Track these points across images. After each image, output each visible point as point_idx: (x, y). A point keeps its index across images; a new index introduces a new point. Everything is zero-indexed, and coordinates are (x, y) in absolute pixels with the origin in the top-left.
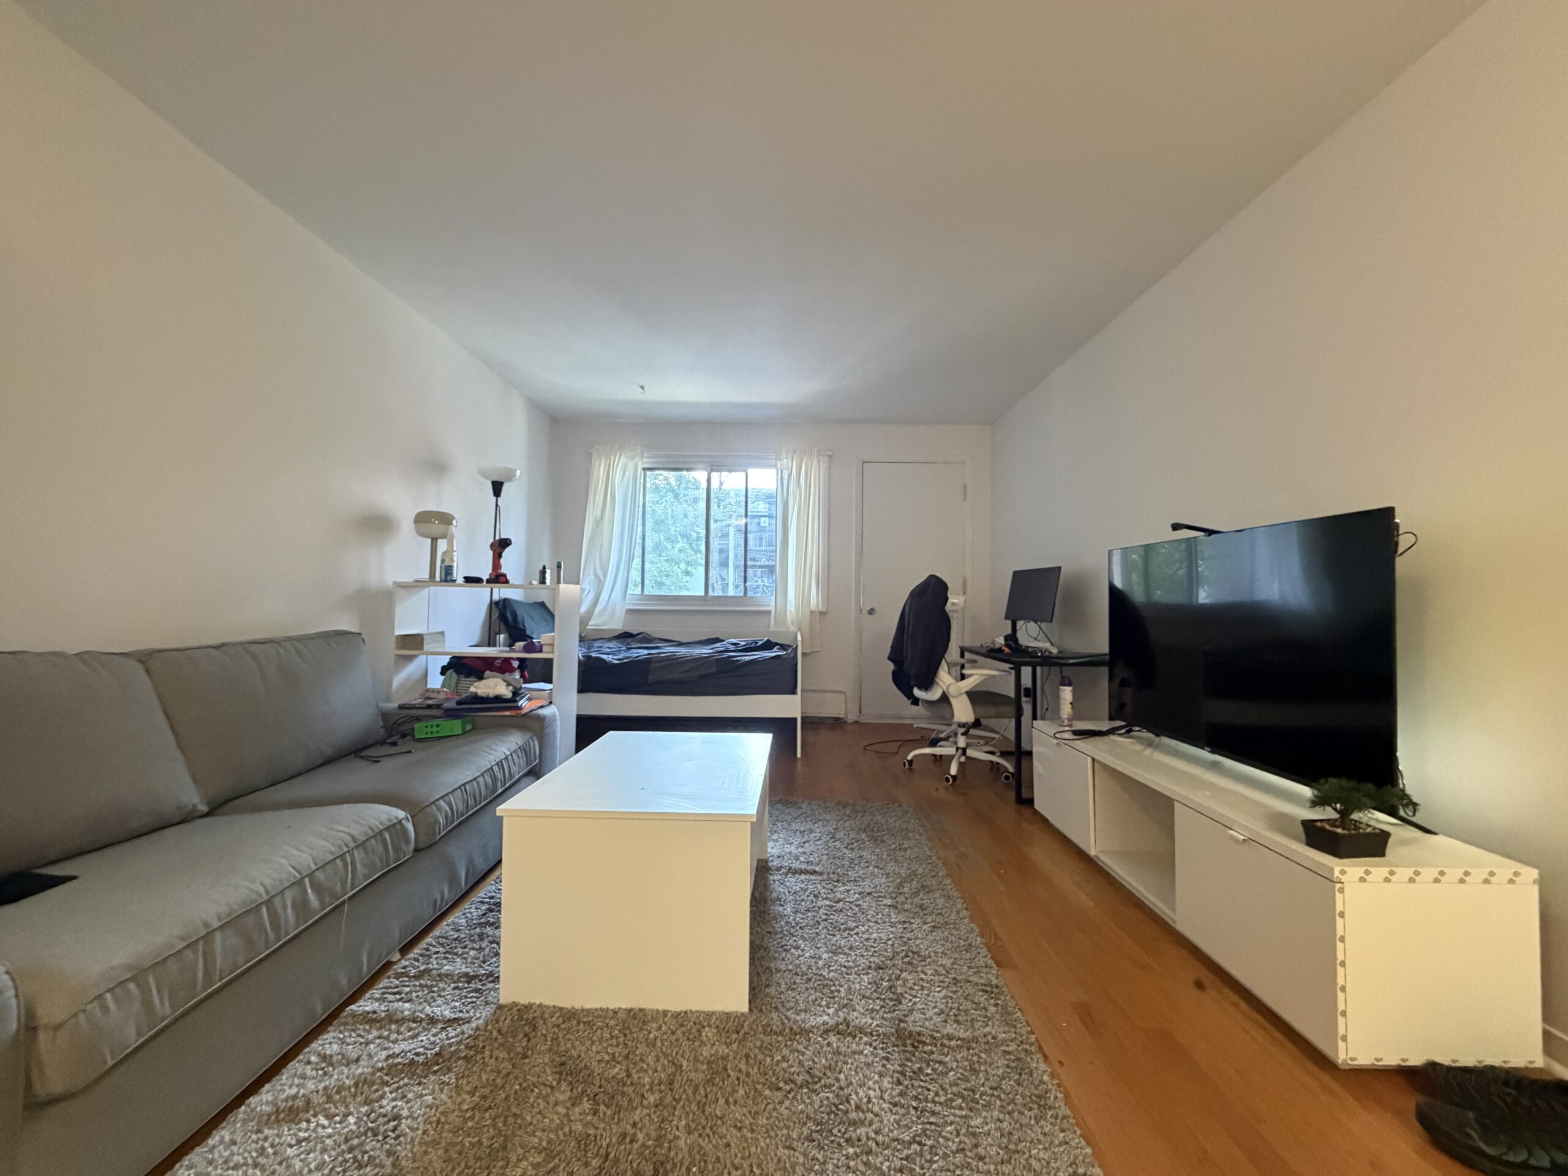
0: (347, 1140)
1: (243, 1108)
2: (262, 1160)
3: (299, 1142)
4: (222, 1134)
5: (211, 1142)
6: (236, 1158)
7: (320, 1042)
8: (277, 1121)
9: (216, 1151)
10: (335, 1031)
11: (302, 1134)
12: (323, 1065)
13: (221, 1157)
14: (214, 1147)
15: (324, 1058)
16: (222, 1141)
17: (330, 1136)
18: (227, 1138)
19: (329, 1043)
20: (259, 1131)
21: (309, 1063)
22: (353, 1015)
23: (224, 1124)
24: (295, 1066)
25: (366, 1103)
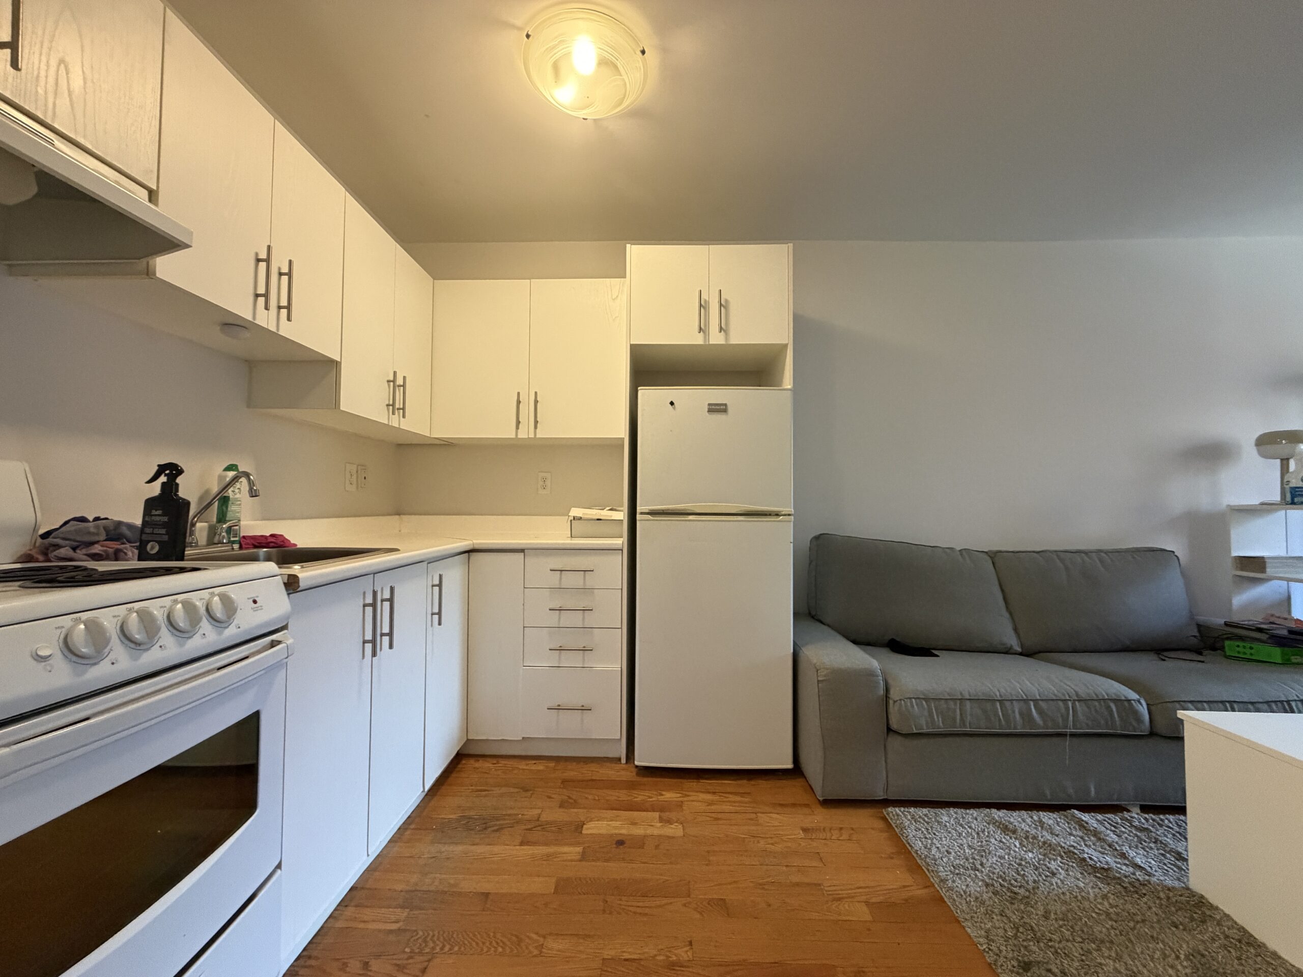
0: (1021, 860)
1: (988, 810)
2: (981, 833)
3: (1001, 841)
4: (974, 812)
5: (968, 811)
6: (973, 825)
7: (1045, 814)
8: (999, 827)
9: (968, 816)
10: (1057, 815)
11: (1004, 840)
12: (1037, 824)
13: (968, 819)
14: (967, 814)
15: (1040, 821)
16: (972, 815)
17: (1015, 851)
18: (975, 815)
19: (1048, 818)
20: (988, 824)
21: (1032, 818)
22: (1073, 816)
23: (977, 810)
24: (1024, 814)
25: (1044, 855)
